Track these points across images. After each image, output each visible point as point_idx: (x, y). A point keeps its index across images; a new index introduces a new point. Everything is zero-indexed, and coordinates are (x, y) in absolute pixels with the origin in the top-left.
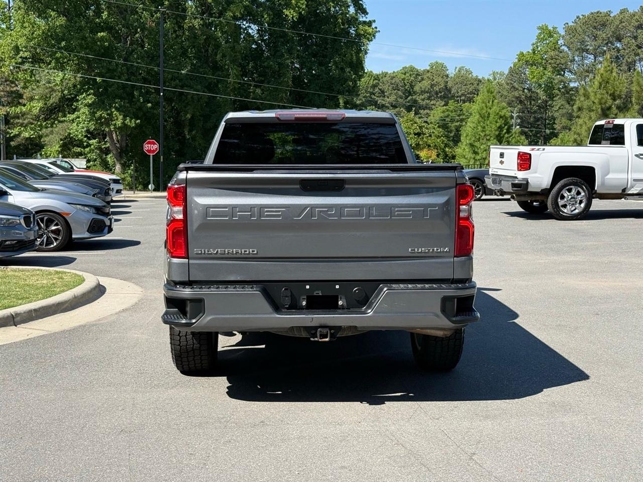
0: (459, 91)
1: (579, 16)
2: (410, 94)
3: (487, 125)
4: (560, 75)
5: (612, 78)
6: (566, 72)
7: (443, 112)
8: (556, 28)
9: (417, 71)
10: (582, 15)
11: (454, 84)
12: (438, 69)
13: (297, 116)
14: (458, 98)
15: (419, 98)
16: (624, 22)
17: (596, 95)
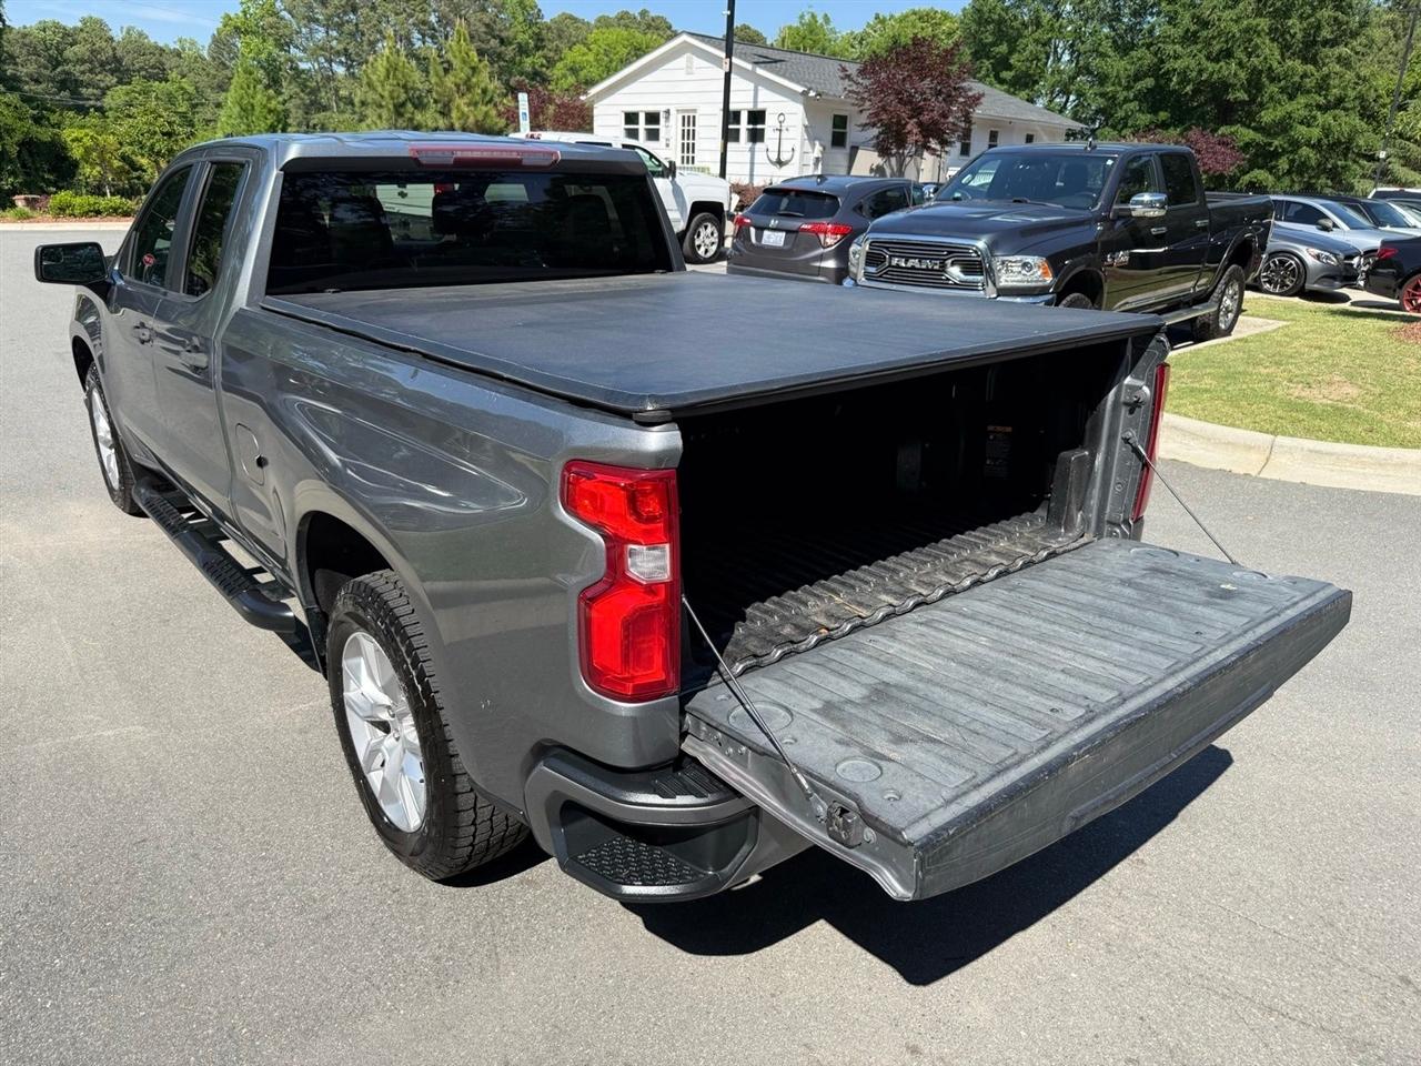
0: (135, 63)
2: (59, 64)
4: (285, 50)
5: (401, 64)
6: (291, 47)
9: (64, 28)
11: (125, 52)
12: (95, 27)
13: (459, 154)
14: (133, 73)
15: (76, 70)
17: (383, 86)
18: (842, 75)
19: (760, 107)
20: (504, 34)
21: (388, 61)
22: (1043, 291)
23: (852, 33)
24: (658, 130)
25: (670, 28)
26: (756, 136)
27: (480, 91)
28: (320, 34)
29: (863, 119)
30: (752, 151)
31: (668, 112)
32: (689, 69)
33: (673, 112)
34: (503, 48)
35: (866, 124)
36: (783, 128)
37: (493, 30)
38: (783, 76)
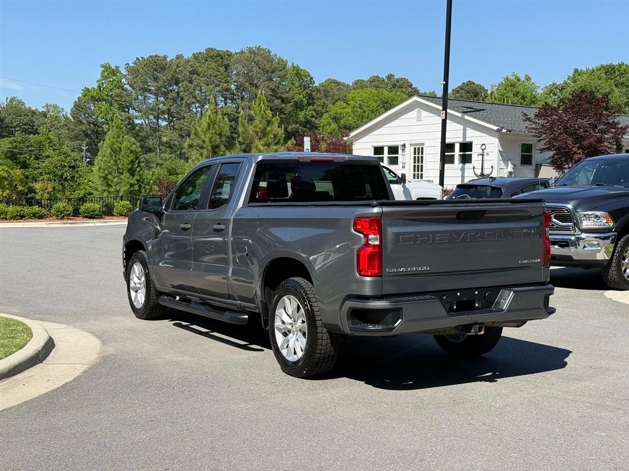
0: (13, 122)
1: (138, 58)
3: (119, 159)
4: (125, 111)
5: (218, 120)
6: (130, 109)
7: (11, 143)
8: (119, 67)
10: (141, 57)
11: (8, 114)
13: (312, 159)
14: (13, 129)
16: (180, 67)
17: (205, 134)
18: (524, 118)
19: (468, 140)
20: (284, 96)
21: (209, 118)
22: (608, 230)
23: (554, 84)
24: (397, 157)
25: (411, 86)
26: (466, 159)
27: (272, 136)
28: (152, 100)
29: (542, 145)
30: (463, 170)
31: (404, 146)
32: (419, 119)
33: (407, 145)
34: (284, 105)
35: (544, 149)
36: (485, 153)
37: (277, 93)
38: (484, 120)
